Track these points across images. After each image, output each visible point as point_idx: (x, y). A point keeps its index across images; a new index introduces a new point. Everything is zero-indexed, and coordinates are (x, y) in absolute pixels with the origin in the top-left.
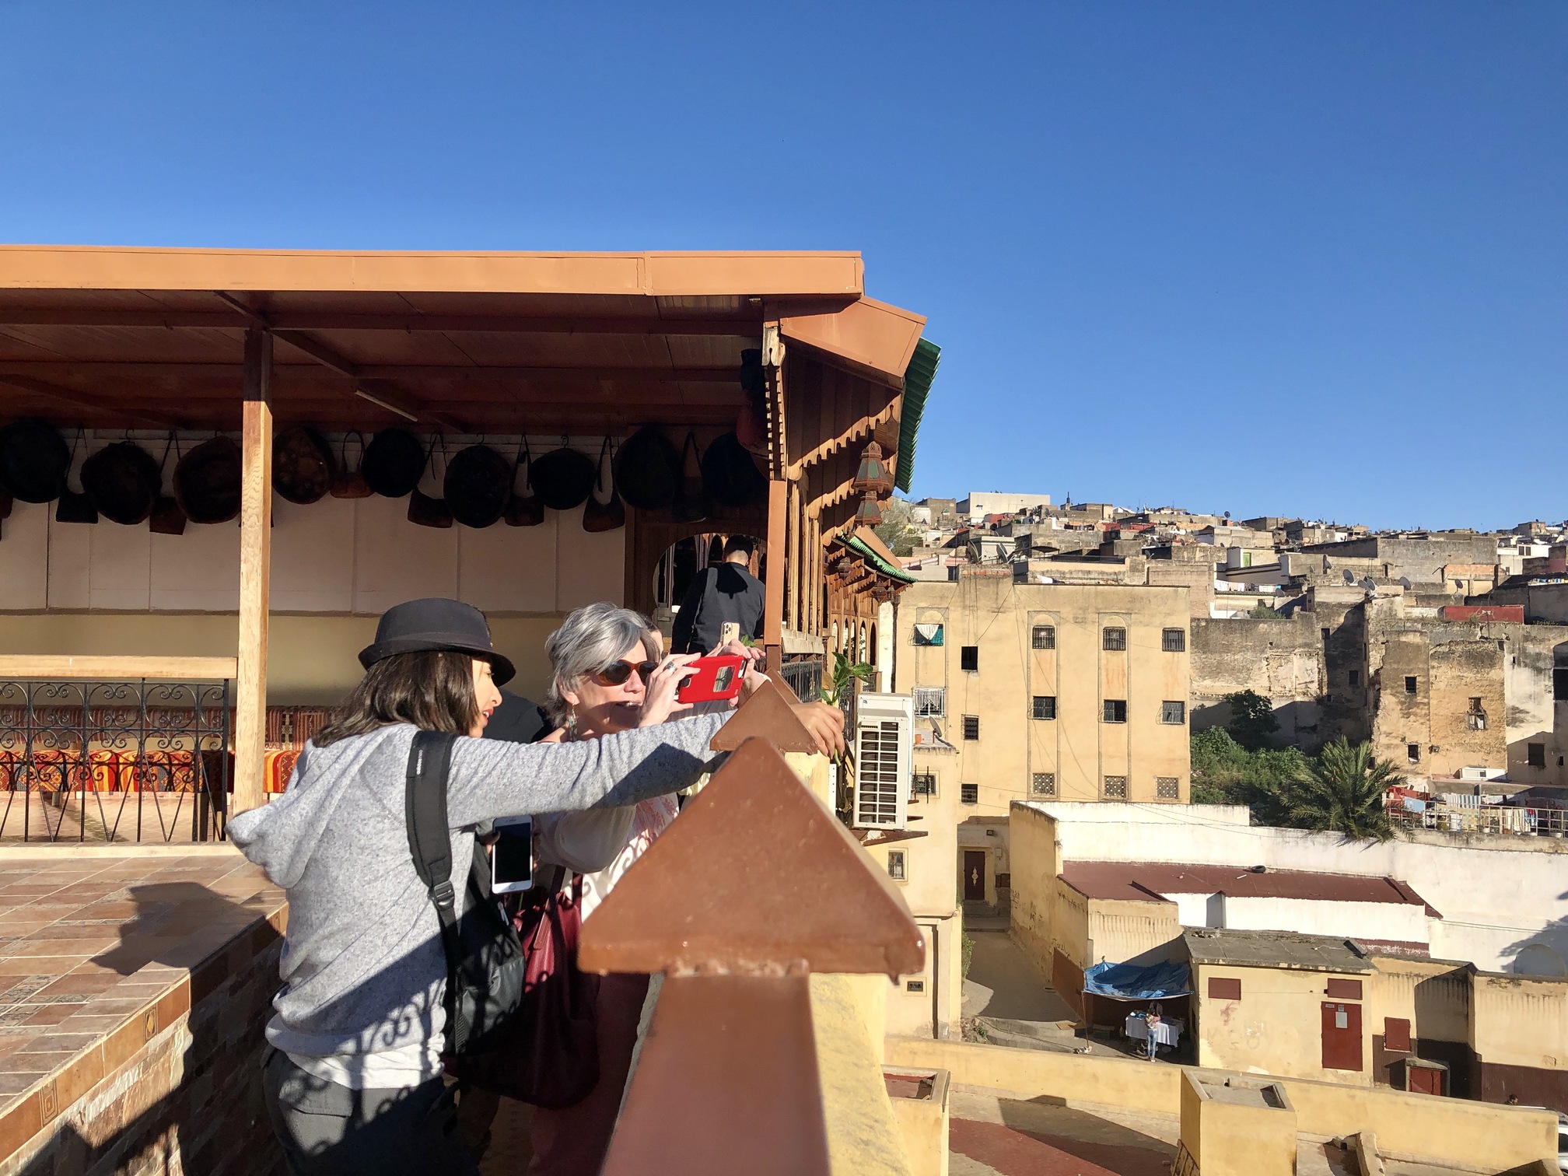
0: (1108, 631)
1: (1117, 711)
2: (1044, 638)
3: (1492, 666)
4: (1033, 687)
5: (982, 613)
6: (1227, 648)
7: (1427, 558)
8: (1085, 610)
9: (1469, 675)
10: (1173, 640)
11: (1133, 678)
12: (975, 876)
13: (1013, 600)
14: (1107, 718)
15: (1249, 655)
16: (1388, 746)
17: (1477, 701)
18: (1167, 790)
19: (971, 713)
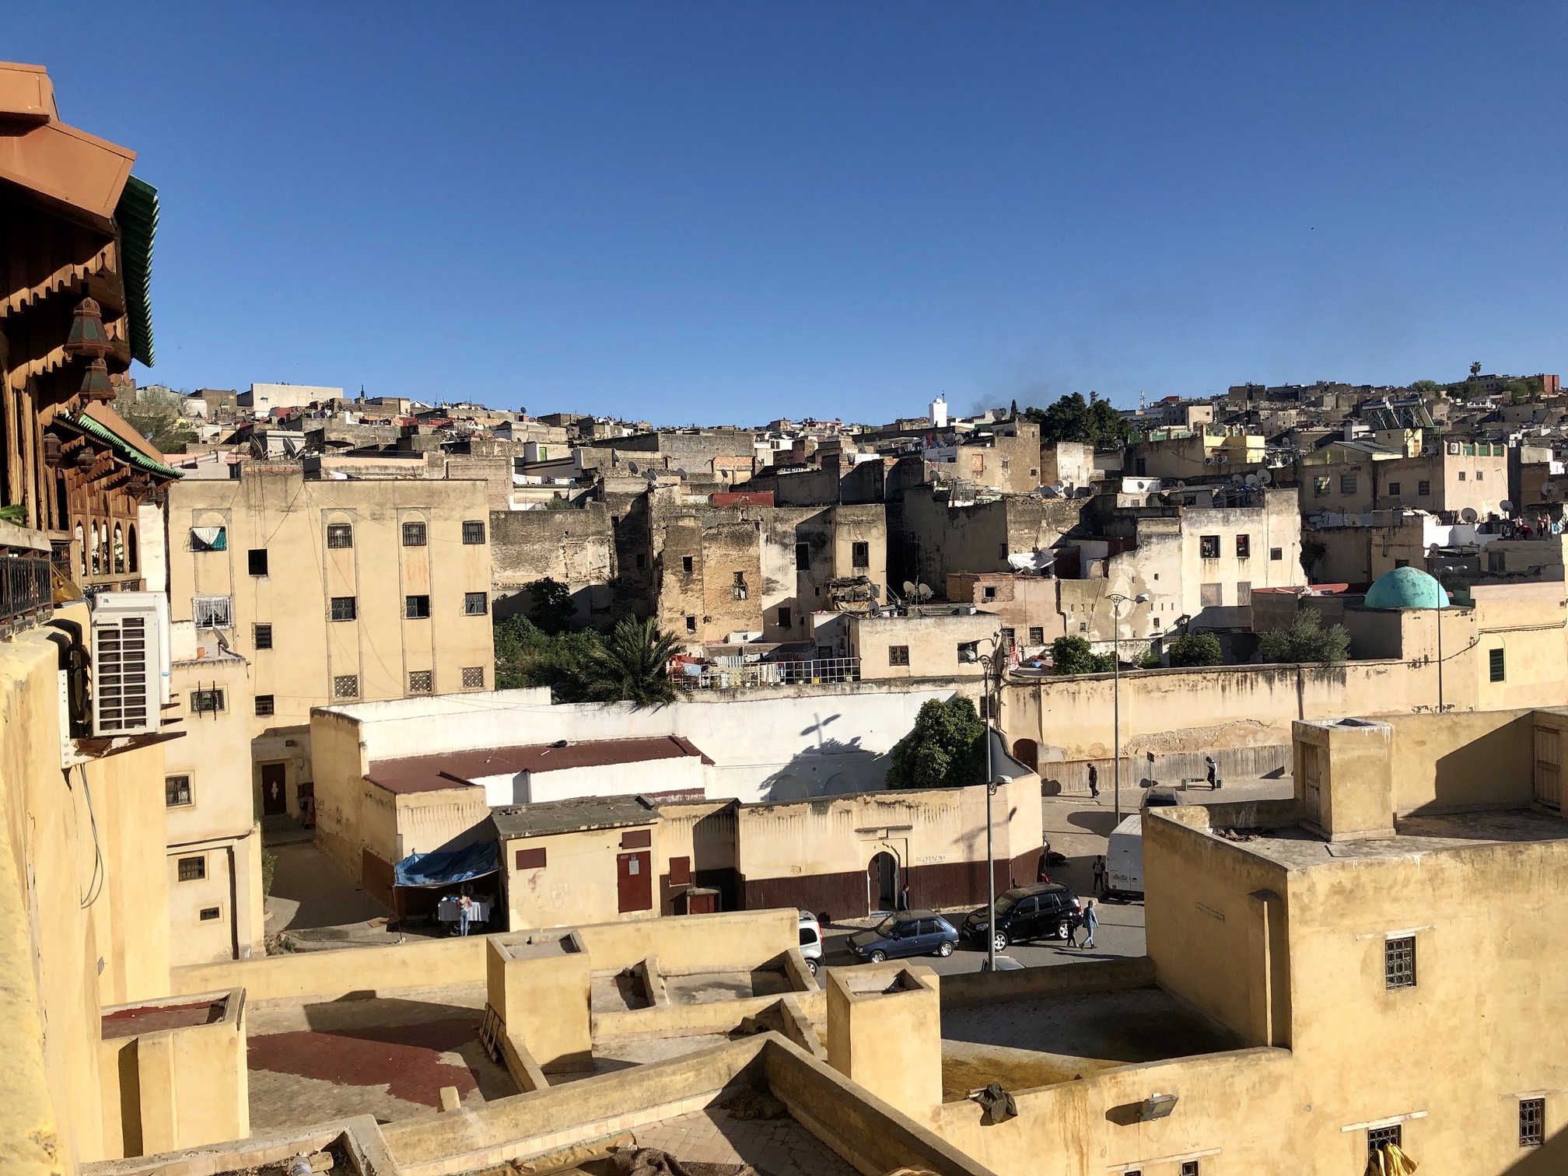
0: (407, 527)
1: (420, 606)
2: (340, 537)
3: (750, 544)
4: (330, 588)
5: (270, 513)
6: (526, 539)
7: (698, 452)
8: (382, 505)
9: (734, 553)
10: (472, 533)
11: (434, 572)
12: (275, 790)
13: (304, 497)
14: (410, 614)
15: (547, 545)
16: (670, 620)
17: (740, 575)
18: (473, 679)
19: (262, 620)
